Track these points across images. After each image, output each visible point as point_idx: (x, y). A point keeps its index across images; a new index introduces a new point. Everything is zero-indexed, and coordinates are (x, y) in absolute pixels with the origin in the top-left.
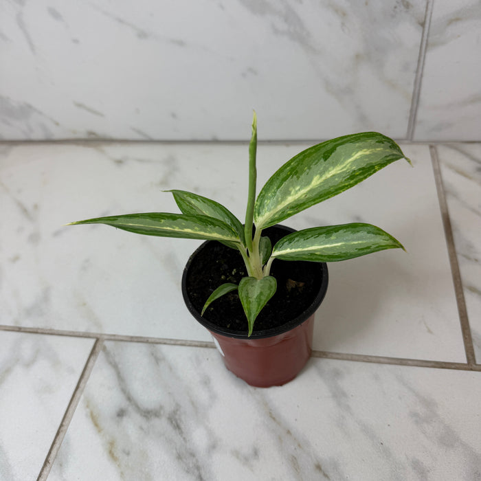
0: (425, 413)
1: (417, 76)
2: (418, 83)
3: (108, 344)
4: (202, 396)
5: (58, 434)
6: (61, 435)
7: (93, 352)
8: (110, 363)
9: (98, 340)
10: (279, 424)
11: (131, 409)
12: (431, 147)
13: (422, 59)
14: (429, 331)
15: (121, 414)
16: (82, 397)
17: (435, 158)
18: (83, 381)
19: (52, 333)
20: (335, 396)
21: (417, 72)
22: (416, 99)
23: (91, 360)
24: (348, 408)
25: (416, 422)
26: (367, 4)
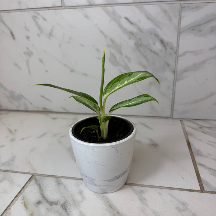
0: (183, 207)
2: (174, 94)
3: (37, 177)
4: (78, 198)
5: (6, 210)
6: (7, 210)
7: (30, 180)
8: (37, 184)
9: (33, 175)
10: (114, 209)
11: (44, 201)
12: (181, 121)
13: (175, 85)
14: (183, 178)
15: (39, 203)
16: (21, 196)
18: (23, 190)
20: (140, 200)
21: (173, 90)
22: (173, 100)
23: (28, 182)
24: (147, 204)
25: (179, 211)
26: (154, 64)
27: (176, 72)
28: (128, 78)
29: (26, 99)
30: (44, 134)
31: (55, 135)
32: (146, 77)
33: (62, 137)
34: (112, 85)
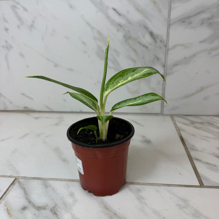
2: (164, 89)
3: (21, 180)
7: (13, 183)
8: (21, 188)
9: (16, 179)
10: (110, 211)
11: (30, 207)
12: (171, 117)
15: (24, 208)
16: (3, 202)
18: (5, 195)
21: (163, 85)
23: (11, 187)
24: (145, 203)
26: (143, 58)
27: (166, 67)
28: (132, 73)
32: (152, 73)
34: (114, 81)
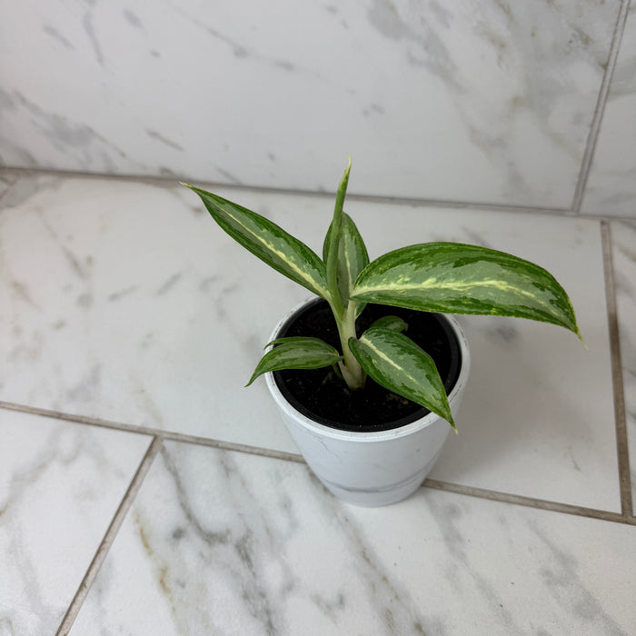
0: (561, 570)
1: (592, 131)
2: (593, 140)
3: (168, 444)
4: (280, 522)
5: (98, 552)
6: (102, 554)
7: (149, 453)
8: (169, 469)
9: (156, 438)
10: (374, 567)
11: (190, 530)
12: (603, 223)
13: (600, 110)
14: (577, 467)
15: (178, 534)
16: (132, 509)
17: (606, 238)
18: (134, 488)
19: (99, 424)
20: (447, 539)
21: (592, 125)
22: (588, 161)
23: (146, 463)
24: (463, 556)
25: (548, 583)
26: (533, 34)
29: (103, 140)
30: (175, 278)
31: (205, 285)
33: (227, 291)
